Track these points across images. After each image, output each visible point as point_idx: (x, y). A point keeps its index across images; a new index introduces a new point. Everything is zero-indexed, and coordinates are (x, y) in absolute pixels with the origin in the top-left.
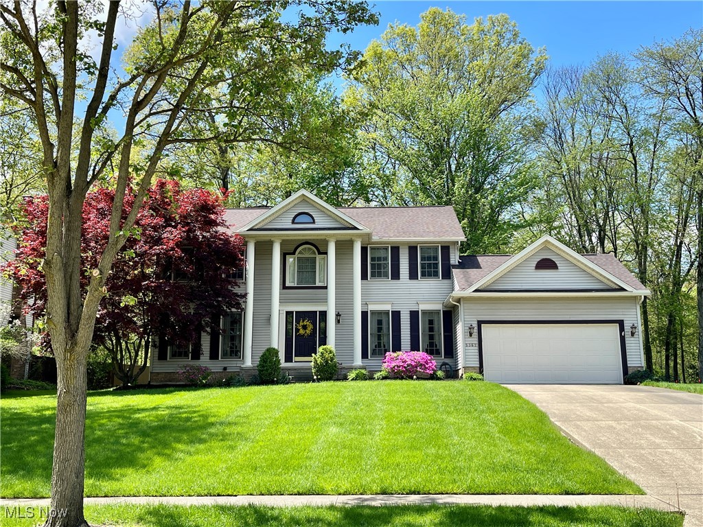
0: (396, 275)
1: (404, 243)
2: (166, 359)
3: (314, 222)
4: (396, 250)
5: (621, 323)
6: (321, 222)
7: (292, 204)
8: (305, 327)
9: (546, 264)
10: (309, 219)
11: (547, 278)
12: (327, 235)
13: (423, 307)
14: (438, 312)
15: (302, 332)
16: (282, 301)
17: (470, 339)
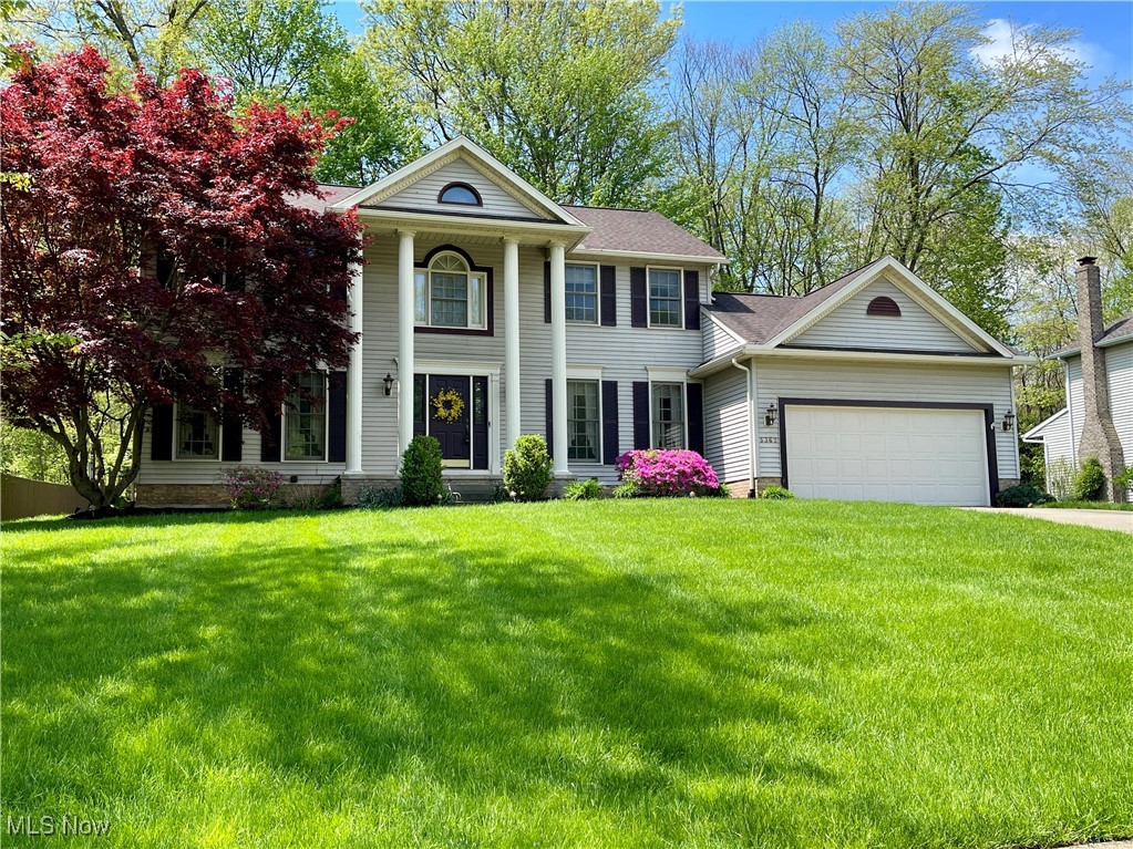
0: (609, 318)
1: (623, 260)
2: (170, 459)
3: (479, 203)
4: (609, 273)
5: (988, 411)
6: (493, 203)
7: (439, 165)
8: (448, 405)
9: (883, 307)
10: (468, 197)
11: (884, 331)
12: (504, 230)
13: (654, 376)
14: (678, 387)
15: (442, 412)
16: (419, 354)
17: (768, 430)
